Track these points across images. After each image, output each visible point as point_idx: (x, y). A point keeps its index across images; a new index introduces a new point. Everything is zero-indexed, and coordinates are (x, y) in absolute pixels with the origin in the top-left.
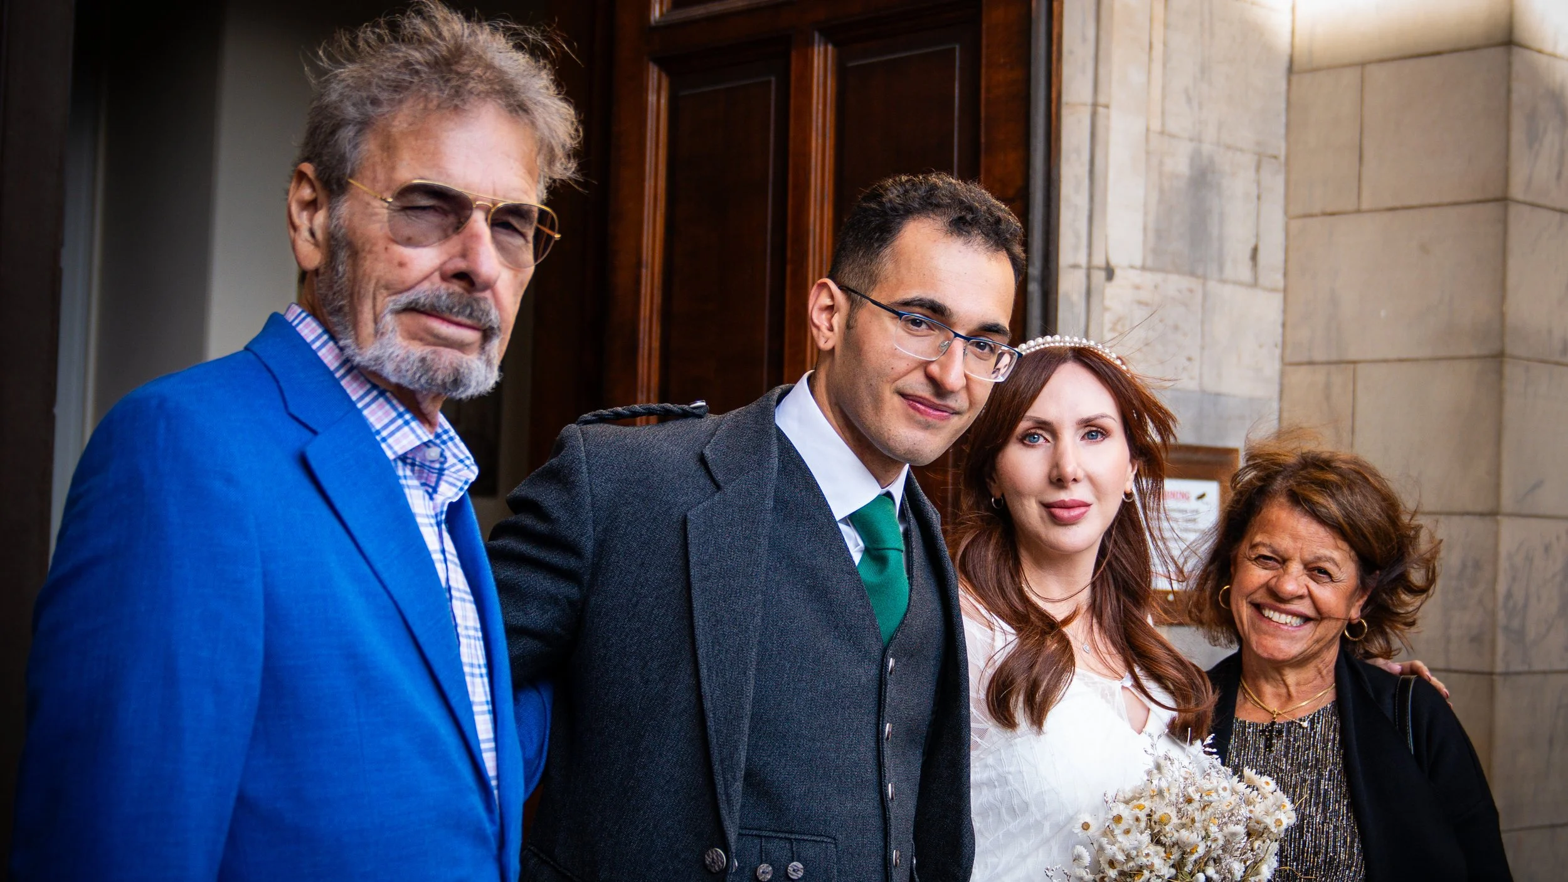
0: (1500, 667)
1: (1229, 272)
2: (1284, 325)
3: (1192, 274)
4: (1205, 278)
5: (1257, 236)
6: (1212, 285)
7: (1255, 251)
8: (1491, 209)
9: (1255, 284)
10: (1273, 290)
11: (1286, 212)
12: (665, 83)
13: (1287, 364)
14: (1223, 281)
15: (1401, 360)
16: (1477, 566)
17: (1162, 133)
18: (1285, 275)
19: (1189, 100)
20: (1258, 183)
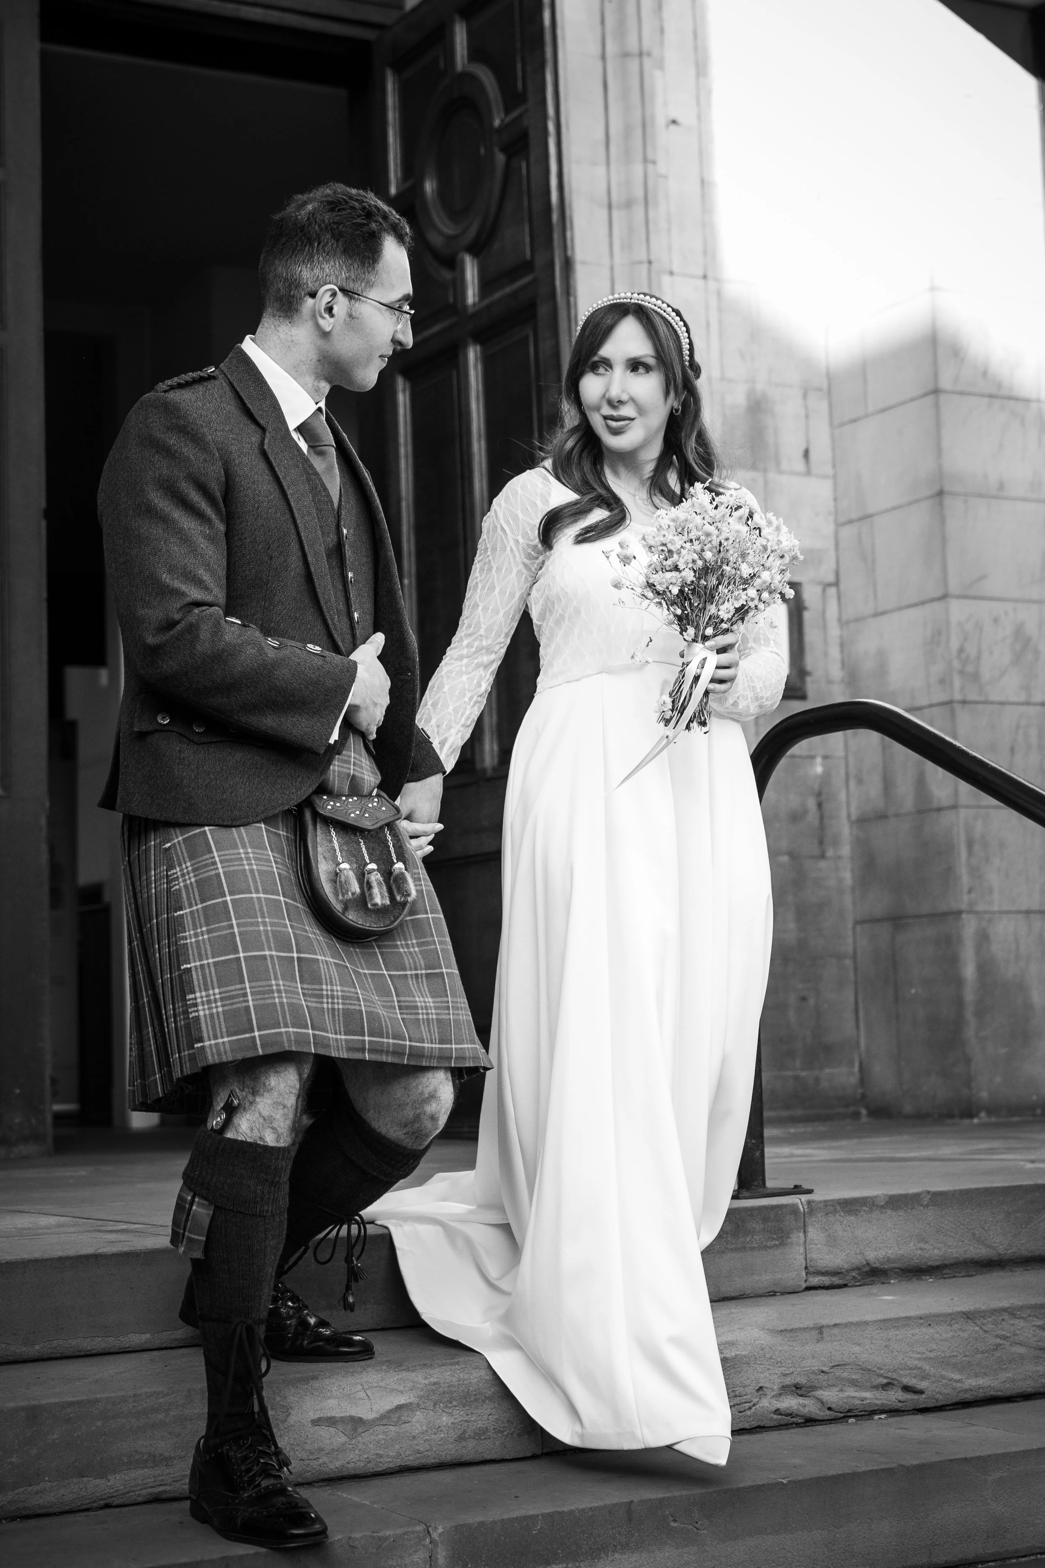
0: (958, 697)
1: (785, 465)
2: (835, 500)
3: (754, 467)
4: (765, 471)
5: (808, 442)
6: (771, 475)
7: (806, 454)
8: (930, 399)
9: (808, 473)
10: (825, 477)
11: (831, 424)
12: (408, 386)
13: (839, 525)
14: (780, 472)
15: (894, 508)
16: (939, 633)
17: (722, 378)
18: (834, 466)
19: (743, 357)
20: (806, 407)
